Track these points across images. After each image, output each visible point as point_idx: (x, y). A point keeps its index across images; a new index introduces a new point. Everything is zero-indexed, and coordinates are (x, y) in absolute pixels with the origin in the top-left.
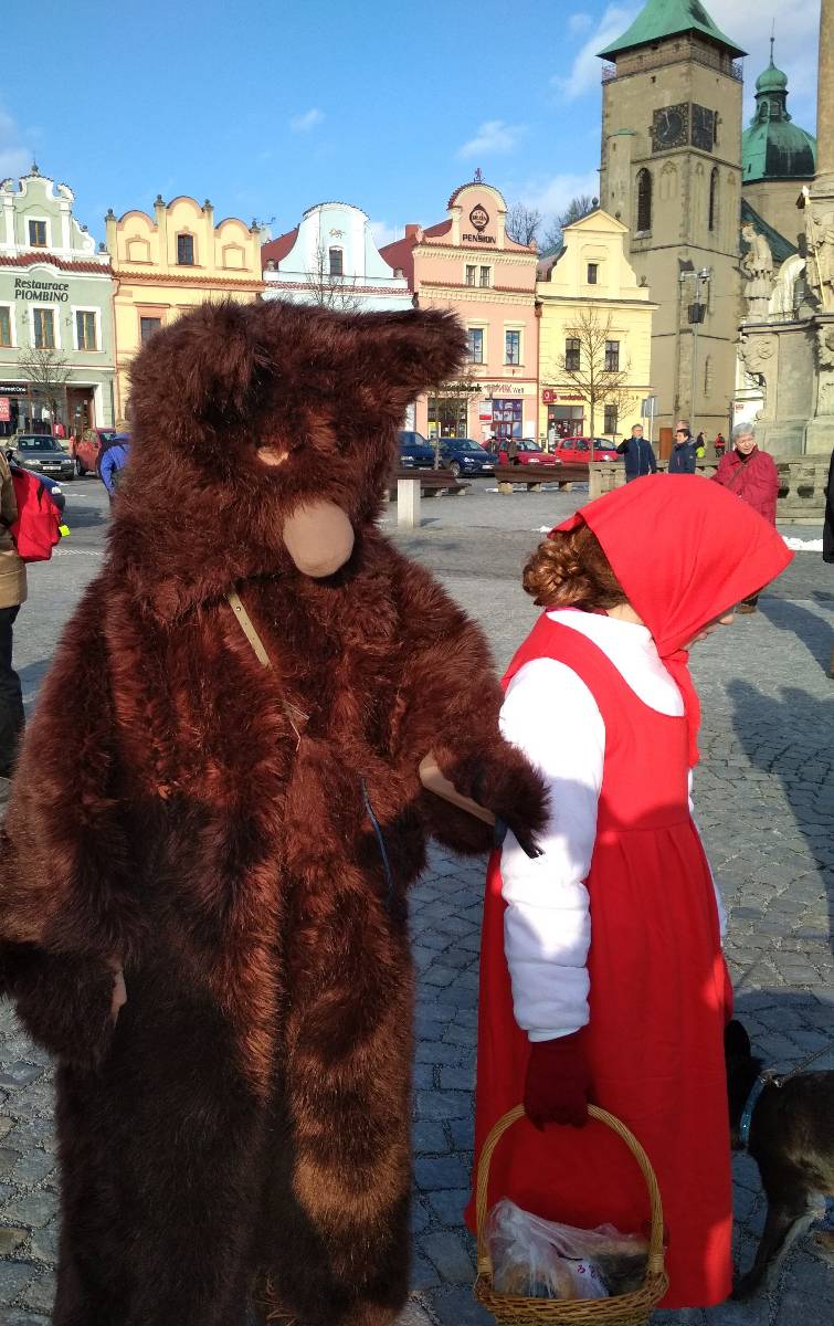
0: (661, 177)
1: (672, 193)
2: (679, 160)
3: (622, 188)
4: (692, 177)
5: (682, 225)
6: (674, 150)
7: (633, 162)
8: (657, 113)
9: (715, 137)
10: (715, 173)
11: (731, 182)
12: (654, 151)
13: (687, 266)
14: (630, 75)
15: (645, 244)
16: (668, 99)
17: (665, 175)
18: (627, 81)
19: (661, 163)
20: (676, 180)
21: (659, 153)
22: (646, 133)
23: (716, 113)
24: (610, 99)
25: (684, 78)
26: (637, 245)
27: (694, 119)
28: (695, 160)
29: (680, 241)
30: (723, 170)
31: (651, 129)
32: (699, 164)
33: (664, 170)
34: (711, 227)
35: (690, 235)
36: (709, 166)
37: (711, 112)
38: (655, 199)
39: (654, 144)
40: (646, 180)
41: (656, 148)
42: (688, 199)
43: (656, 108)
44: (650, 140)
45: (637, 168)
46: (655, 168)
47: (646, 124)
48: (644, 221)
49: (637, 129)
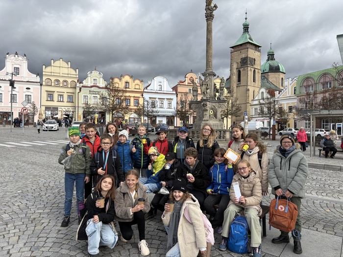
2: (246, 68)
3: (235, 74)
4: (249, 71)
9: (255, 64)
10: (254, 71)
11: (259, 72)
14: (236, 51)
15: (240, 85)
16: (243, 56)
19: (242, 69)
20: (246, 72)
22: (239, 63)
23: (255, 59)
24: (232, 56)
26: (238, 85)
27: (249, 60)
28: (249, 68)
29: (246, 84)
30: (256, 70)
32: (251, 69)
33: (243, 70)
34: (254, 82)
35: (249, 83)
36: (253, 69)
37: (253, 58)
38: (241, 76)
39: (241, 65)
40: (239, 72)
42: (248, 76)
45: (238, 70)
46: (241, 70)
47: (239, 61)
48: (239, 80)
49: (237, 62)
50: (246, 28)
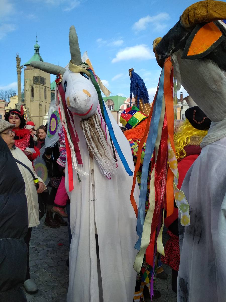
1: (37, 92)
2: (38, 86)
3: (28, 89)
4: (41, 89)
5: (39, 97)
6: (37, 84)
7: (30, 85)
8: (34, 77)
9: (45, 82)
10: (45, 89)
11: (49, 90)
13: (40, 105)
14: (29, 69)
15: (33, 100)
16: (36, 75)
17: (36, 88)
20: (38, 89)
21: (35, 84)
22: (32, 80)
23: (45, 78)
24: (26, 73)
25: (38, 72)
26: (32, 100)
27: (41, 79)
28: (41, 86)
29: (39, 100)
30: (47, 89)
31: (33, 80)
32: (42, 87)
33: (35, 87)
34: (45, 98)
35: (41, 99)
36: (44, 88)
37: (44, 78)
38: (34, 92)
39: (34, 82)
40: (33, 89)
41: (34, 83)
42: (40, 93)
43: (34, 76)
44: (33, 82)
45: (31, 86)
46: (34, 87)
47: (32, 78)
48: (33, 96)
49: (30, 79)
50: (37, 50)
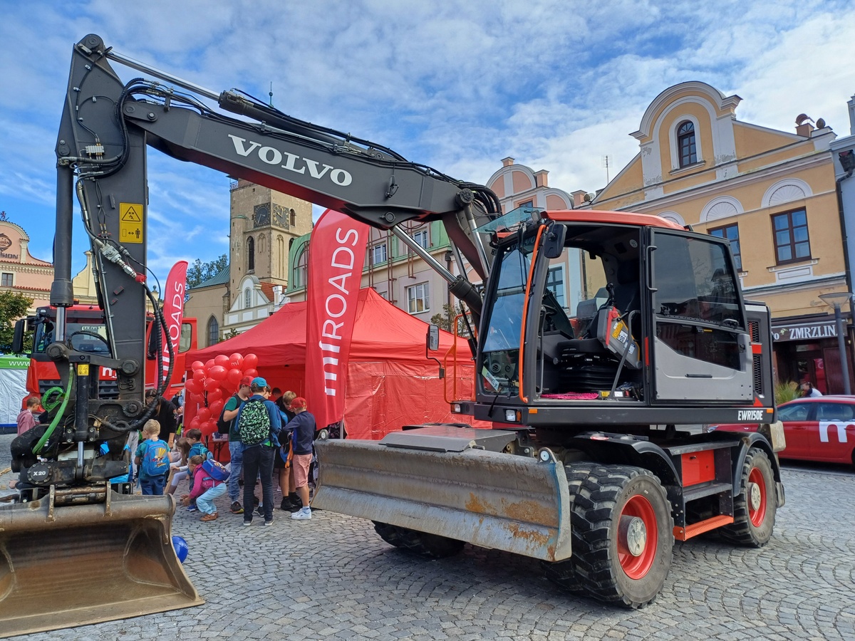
0: (258, 240)
2: (266, 233)
5: (269, 267)
6: (264, 227)
7: (245, 233)
10: (292, 241)
12: (255, 227)
16: (261, 200)
17: (260, 241)
18: (242, 191)
20: (266, 243)
21: (257, 229)
22: (251, 218)
23: (292, 210)
24: (234, 199)
27: (274, 211)
28: (275, 233)
29: (268, 276)
31: (253, 216)
32: (280, 235)
33: (259, 238)
38: (256, 252)
39: (254, 223)
40: (251, 244)
41: (256, 226)
42: (271, 253)
43: (256, 204)
44: (253, 221)
46: (256, 236)
47: (250, 213)
48: (252, 264)
49: (246, 215)
